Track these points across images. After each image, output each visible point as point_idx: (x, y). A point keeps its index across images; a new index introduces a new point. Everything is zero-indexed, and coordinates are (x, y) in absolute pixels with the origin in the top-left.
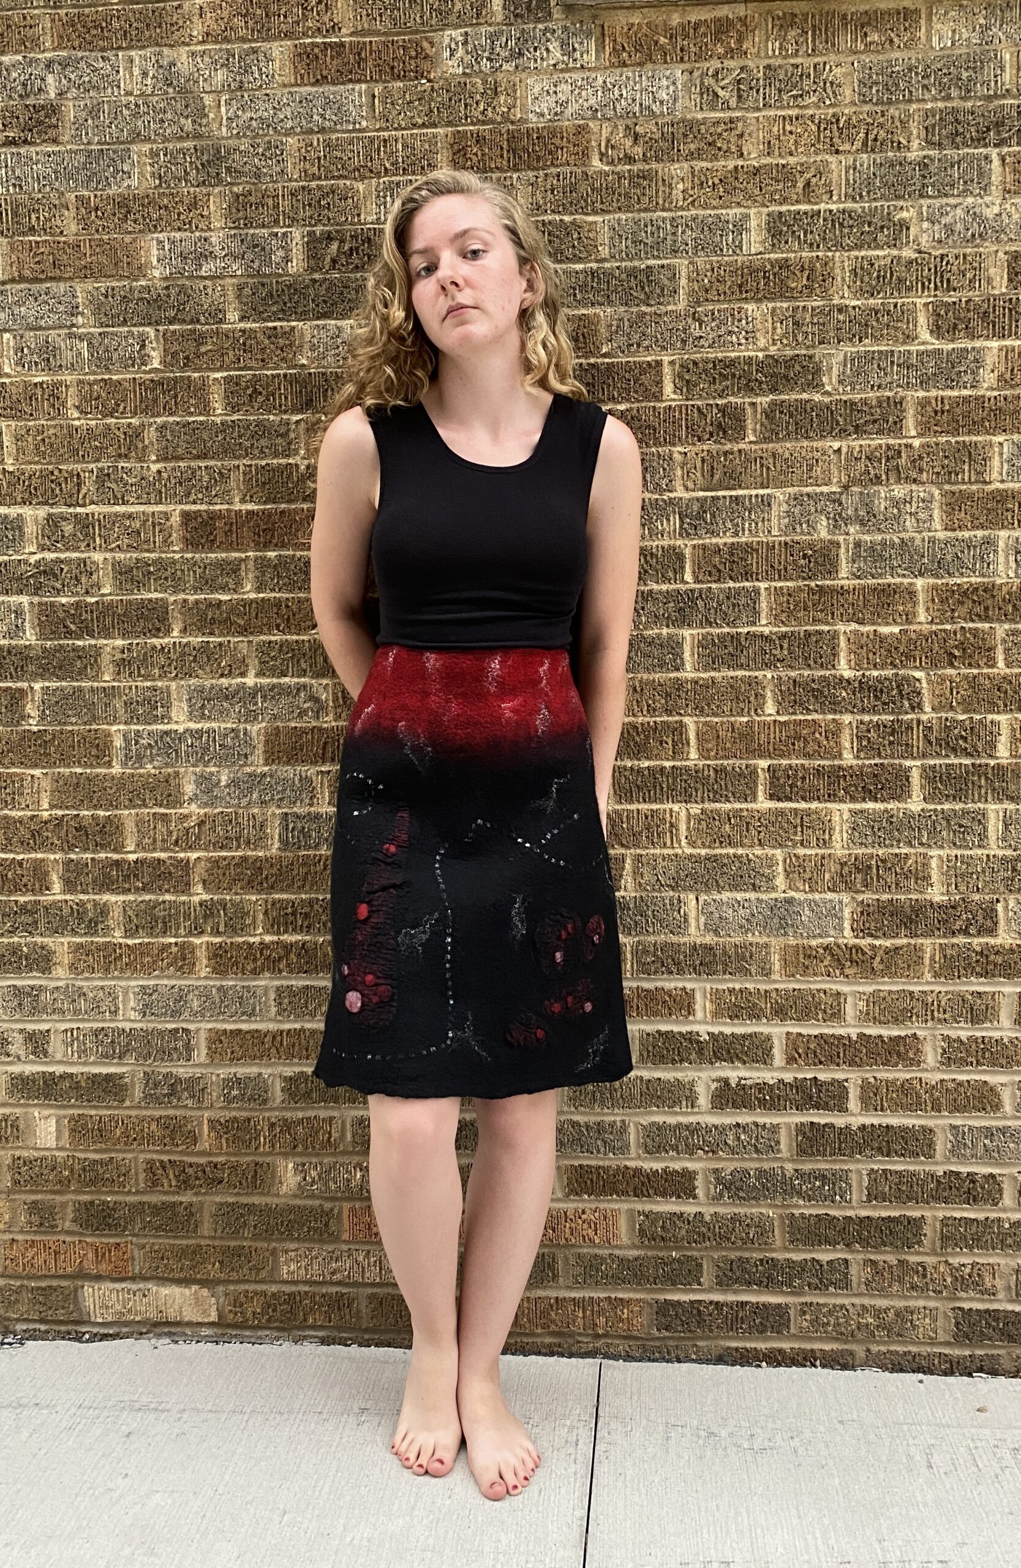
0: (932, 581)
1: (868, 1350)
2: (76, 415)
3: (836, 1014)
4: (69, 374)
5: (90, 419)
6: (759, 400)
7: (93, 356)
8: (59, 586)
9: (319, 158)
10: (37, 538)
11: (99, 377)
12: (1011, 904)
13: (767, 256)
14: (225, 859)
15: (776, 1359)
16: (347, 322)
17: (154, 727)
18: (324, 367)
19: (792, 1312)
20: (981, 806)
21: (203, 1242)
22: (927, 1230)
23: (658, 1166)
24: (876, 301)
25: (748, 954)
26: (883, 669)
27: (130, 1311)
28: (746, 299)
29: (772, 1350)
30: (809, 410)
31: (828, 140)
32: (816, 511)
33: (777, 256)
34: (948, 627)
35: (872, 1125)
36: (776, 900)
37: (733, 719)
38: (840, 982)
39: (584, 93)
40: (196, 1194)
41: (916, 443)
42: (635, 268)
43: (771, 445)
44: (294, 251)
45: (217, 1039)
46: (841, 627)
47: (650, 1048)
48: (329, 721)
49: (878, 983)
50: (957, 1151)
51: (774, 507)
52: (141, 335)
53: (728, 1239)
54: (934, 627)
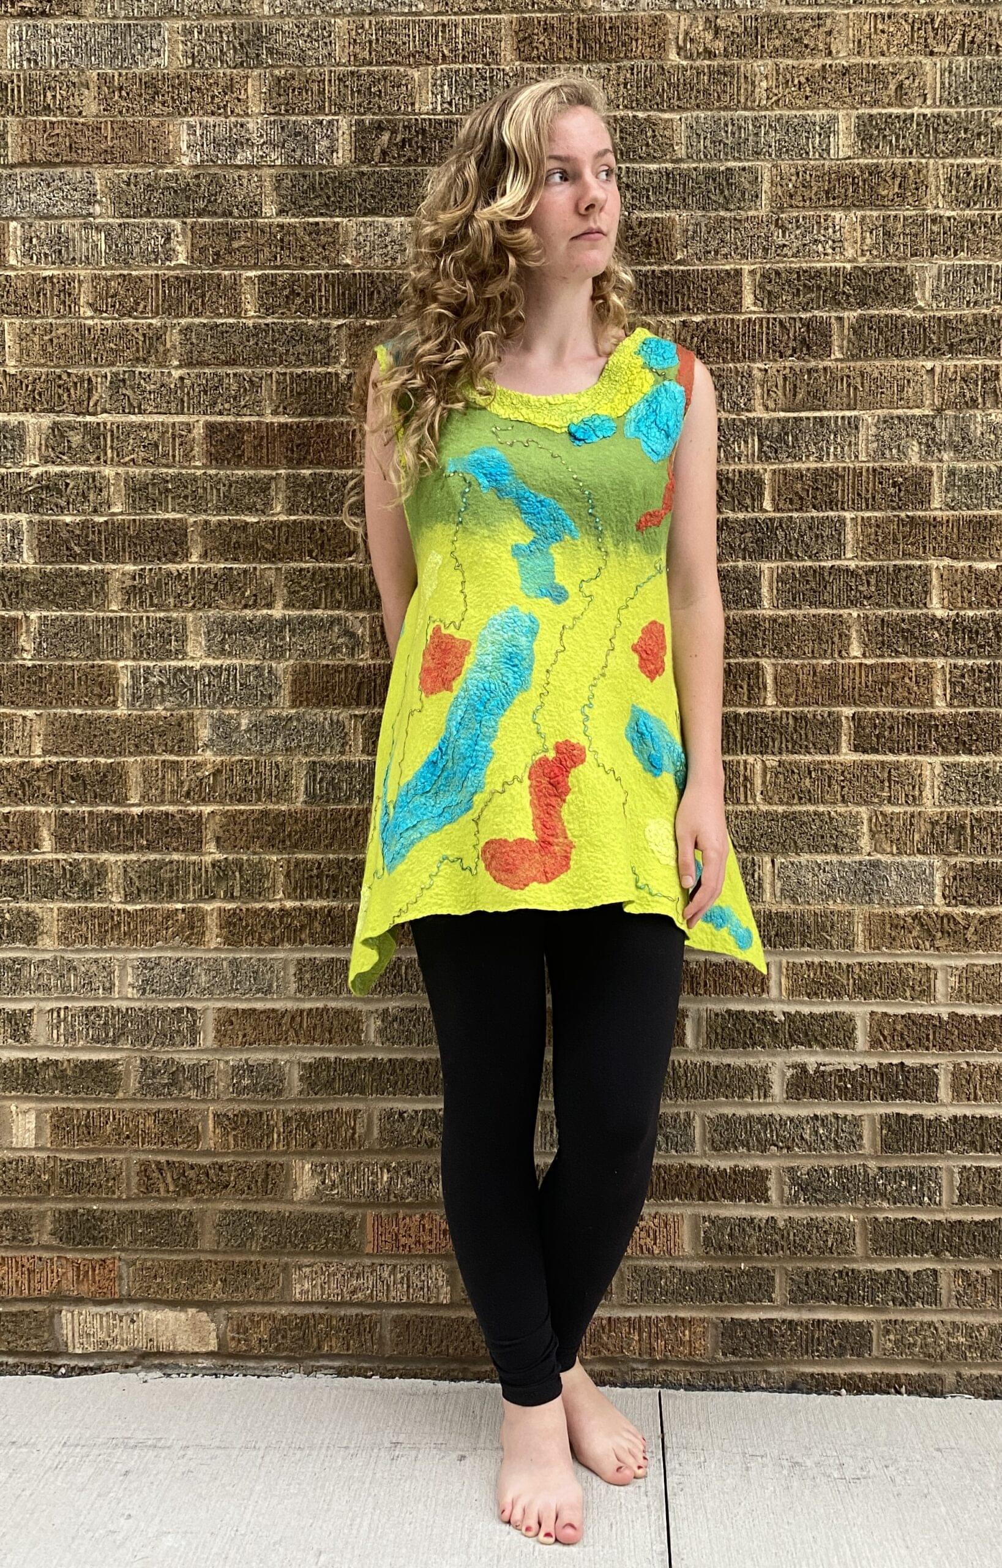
1: (959, 1375)
2: (89, 313)
3: (926, 992)
4: (82, 269)
5: (105, 319)
6: (846, 314)
7: (110, 248)
8: (63, 504)
9: (371, 42)
10: (40, 449)
11: (117, 273)
13: (856, 161)
14: (242, 813)
15: (858, 1386)
16: (397, 219)
17: (166, 663)
18: (370, 268)
19: (874, 1332)
21: (203, 1257)
23: (726, 1164)
24: (973, 212)
25: (828, 924)
26: (978, 608)
27: (114, 1340)
28: (833, 206)
29: (851, 1376)
30: (900, 326)
31: (922, 41)
32: (908, 435)
33: (866, 161)
35: (965, 1116)
36: (861, 863)
37: (814, 661)
38: (931, 955)
40: (197, 1201)
42: (714, 169)
43: (859, 363)
44: (341, 140)
45: (227, 1021)
46: (933, 562)
47: (719, 1030)
48: (365, 658)
49: (972, 957)
51: (862, 431)
52: (166, 227)
53: (804, 1248)
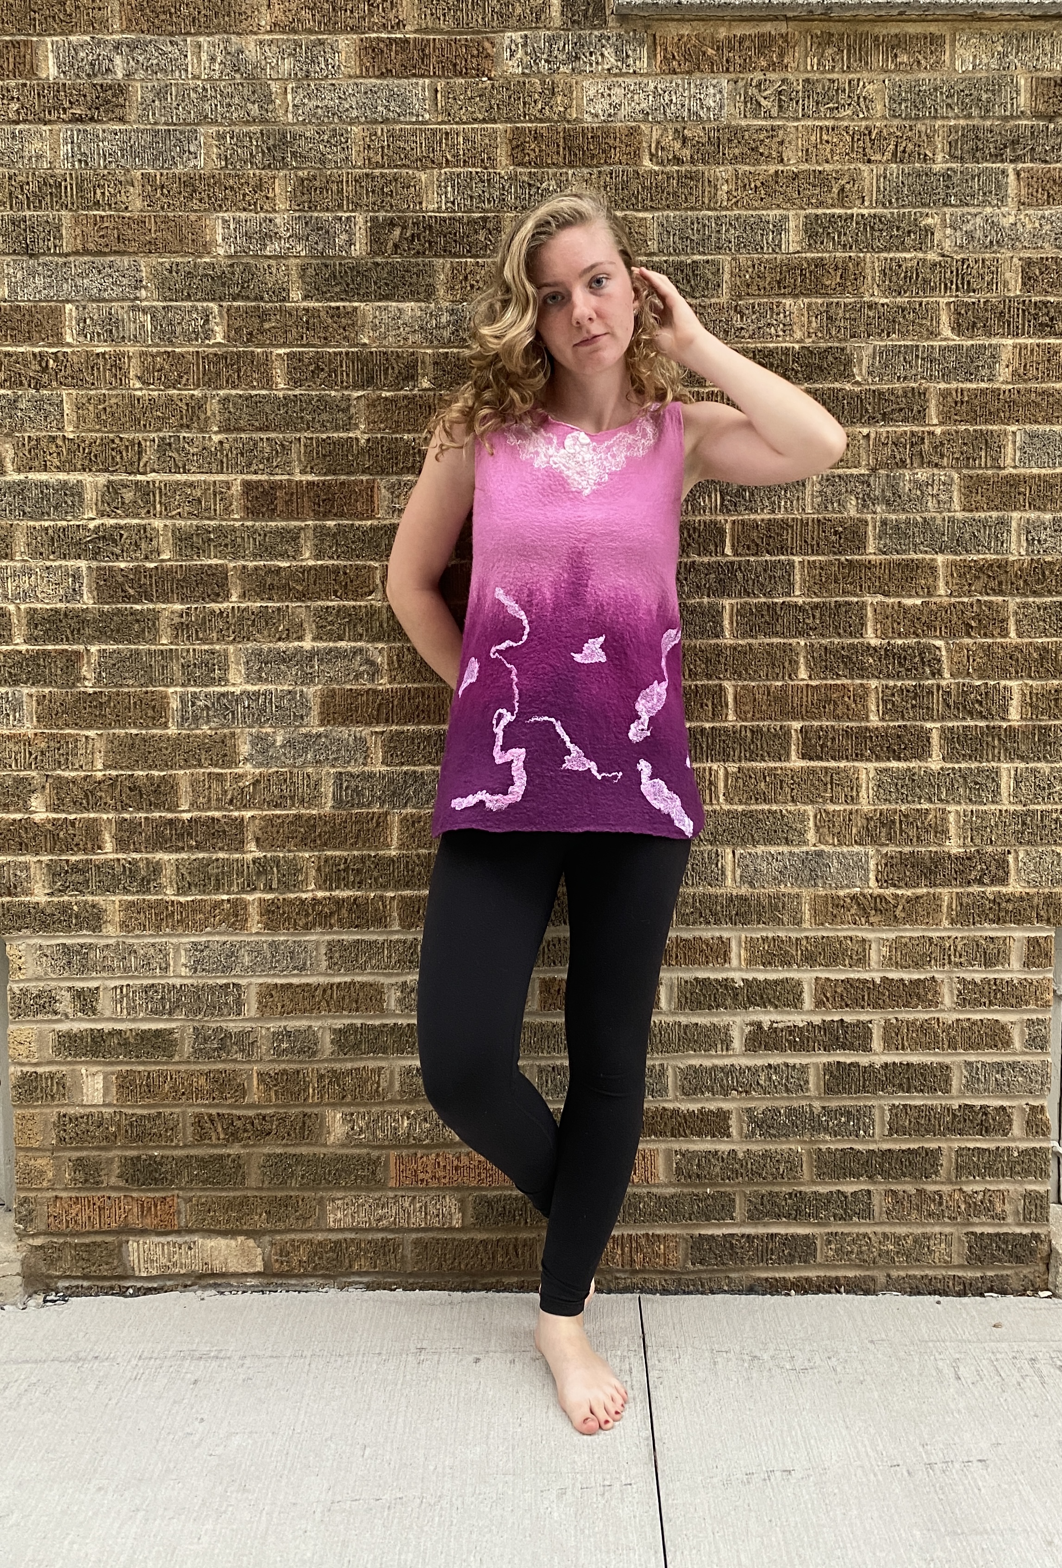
0: (951, 557)
1: (889, 1276)
2: (138, 385)
3: (862, 960)
4: (132, 346)
5: (152, 390)
7: (156, 329)
8: (119, 552)
9: (383, 147)
10: (97, 504)
11: (162, 350)
12: (1021, 855)
13: (804, 255)
14: (279, 817)
15: (804, 1287)
16: (408, 304)
17: (211, 689)
18: (385, 347)
19: (818, 1242)
20: (994, 764)
21: (250, 1194)
22: (944, 1161)
23: (694, 1107)
24: (903, 299)
25: (780, 905)
26: (906, 638)
27: (175, 1264)
28: (784, 294)
29: (799, 1279)
30: (840, 398)
31: (861, 150)
32: (846, 491)
33: (813, 255)
34: (966, 600)
35: (894, 1063)
36: (807, 853)
37: (768, 683)
38: (866, 929)
39: (636, 97)
40: (244, 1146)
41: (938, 430)
42: (682, 262)
44: (357, 235)
45: (268, 993)
46: (868, 599)
47: (688, 995)
48: (383, 683)
49: (900, 930)
50: (970, 1086)
51: (809, 486)
52: (205, 310)
53: (760, 1175)
54: (953, 600)
